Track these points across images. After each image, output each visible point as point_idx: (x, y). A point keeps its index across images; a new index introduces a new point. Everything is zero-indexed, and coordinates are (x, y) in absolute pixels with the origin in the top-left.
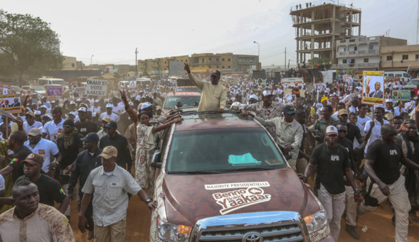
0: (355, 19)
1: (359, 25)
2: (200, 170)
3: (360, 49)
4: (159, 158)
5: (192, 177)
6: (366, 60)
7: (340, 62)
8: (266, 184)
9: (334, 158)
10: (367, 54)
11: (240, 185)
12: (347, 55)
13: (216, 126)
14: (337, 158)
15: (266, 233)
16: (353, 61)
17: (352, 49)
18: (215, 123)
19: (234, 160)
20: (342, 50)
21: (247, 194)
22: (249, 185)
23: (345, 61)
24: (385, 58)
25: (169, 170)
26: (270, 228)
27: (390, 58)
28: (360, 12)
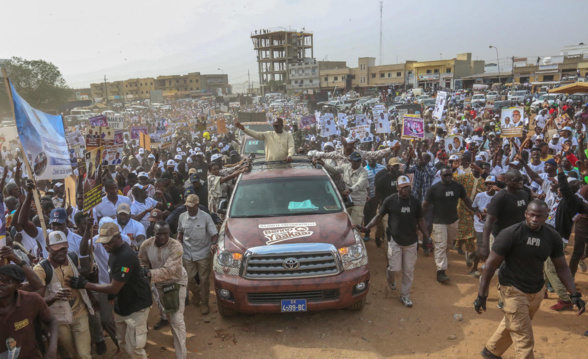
0: (307, 41)
1: (311, 47)
2: (258, 214)
3: (306, 72)
4: (225, 205)
5: (251, 220)
6: (311, 81)
7: (293, 83)
8: (314, 224)
9: (405, 210)
10: (310, 76)
11: (289, 225)
12: (297, 77)
13: (280, 175)
14: (408, 209)
15: (303, 260)
16: (302, 82)
17: (301, 72)
18: (281, 172)
19: (293, 206)
20: (293, 72)
21: (294, 231)
22: (298, 225)
23: (296, 82)
24: (323, 79)
25: (233, 214)
26: (306, 256)
27: (326, 79)
28: (311, 35)
